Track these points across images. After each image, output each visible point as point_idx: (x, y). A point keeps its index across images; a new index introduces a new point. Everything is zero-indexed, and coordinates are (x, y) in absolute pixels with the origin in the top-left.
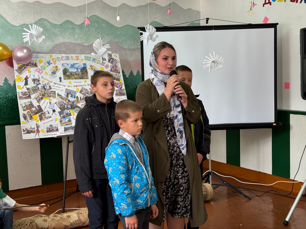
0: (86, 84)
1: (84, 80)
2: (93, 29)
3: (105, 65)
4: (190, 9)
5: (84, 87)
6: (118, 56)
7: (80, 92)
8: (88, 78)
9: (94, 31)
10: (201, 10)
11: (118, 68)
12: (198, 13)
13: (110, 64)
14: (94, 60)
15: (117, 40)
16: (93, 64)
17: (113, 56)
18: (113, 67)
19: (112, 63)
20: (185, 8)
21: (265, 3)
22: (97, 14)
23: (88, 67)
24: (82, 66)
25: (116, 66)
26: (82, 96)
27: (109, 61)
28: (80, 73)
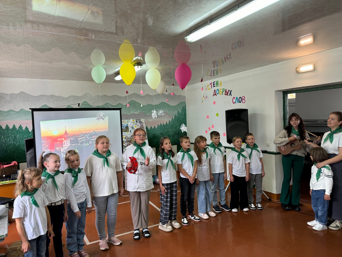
0: (128, 134)
1: (127, 132)
3: (137, 125)
4: (180, 95)
5: (127, 136)
6: (144, 120)
7: (125, 138)
8: (129, 131)
9: (132, 108)
11: (143, 126)
12: (185, 97)
13: (140, 124)
15: (144, 112)
17: (141, 120)
18: (141, 126)
19: (141, 124)
20: (178, 95)
21: (214, 95)
22: (134, 99)
24: (126, 125)
25: (143, 125)
26: (126, 140)
27: (139, 123)
28: (125, 129)
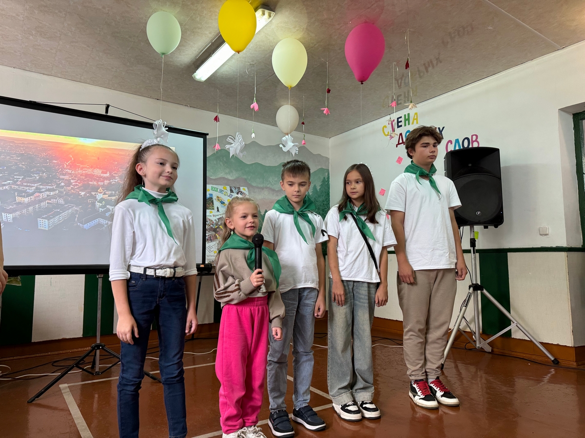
2: (221, 163)
4: (319, 155)
8: (213, 209)
9: (222, 165)
10: (330, 157)
12: (327, 159)
14: (221, 191)
16: (220, 195)
17: (242, 189)
20: (315, 153)
21: (399, 144)
23: (214, 198)
